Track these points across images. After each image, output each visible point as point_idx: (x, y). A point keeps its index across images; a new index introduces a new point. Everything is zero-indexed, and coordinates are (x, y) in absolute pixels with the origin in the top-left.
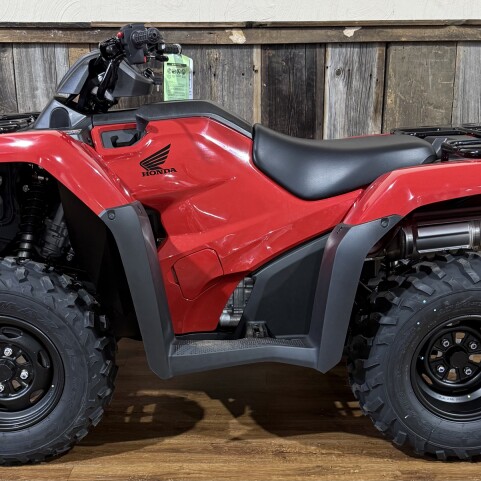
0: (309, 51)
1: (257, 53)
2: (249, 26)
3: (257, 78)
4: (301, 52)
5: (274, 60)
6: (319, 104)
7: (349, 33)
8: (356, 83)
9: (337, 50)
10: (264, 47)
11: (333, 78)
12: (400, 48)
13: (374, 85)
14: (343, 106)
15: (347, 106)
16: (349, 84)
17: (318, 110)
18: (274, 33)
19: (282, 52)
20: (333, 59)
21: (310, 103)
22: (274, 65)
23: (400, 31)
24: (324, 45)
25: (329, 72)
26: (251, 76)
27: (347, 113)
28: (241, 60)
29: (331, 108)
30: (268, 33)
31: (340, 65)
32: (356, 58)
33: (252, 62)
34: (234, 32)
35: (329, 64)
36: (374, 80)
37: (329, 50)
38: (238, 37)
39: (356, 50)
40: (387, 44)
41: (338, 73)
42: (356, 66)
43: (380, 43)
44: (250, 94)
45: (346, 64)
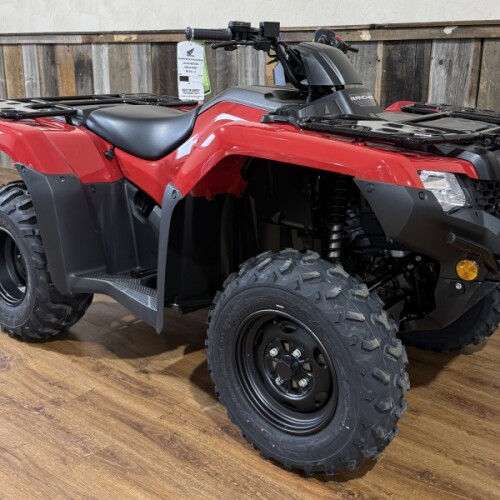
0: (419, 46)
1: (380, 47)
2: (372, 27)
3: (380, 66)
4: (413, 47)
5: (393, 52)
6: (424, 87)
7: (448, 31)
8: (455, 71)
9: (441, 45)
10: (386, 43)
11: (436, 66)
12: (493, 43)
13: (469, 73)
14: (444, 89)
15: (447, 89)
16: (449, 71)
17: (424, 92)
18: (391, 32)
19: (399, 46)
20: (437, 51)
21: (417, 86)
22: (393, 56)
23: (491, 29)
24: (431, 41)
25: (433, 62)
26: (375, 64)
27: (446, 95)
28: (369, 52)
29: (434, 90)
30: (387, 32)
31: (443, 57)
32: (456, 51)
33: (376, 54)
34: (364, 32)
35: (433, 55)
36: (470, 69)
37: (435, 44)
38: (366, 36)
39: (456, 45)
40: (482, 40)
41: (441, 63)
42: (456, 57)
43: (476, 39)
44: (374, 78)
45: (447, 56)
